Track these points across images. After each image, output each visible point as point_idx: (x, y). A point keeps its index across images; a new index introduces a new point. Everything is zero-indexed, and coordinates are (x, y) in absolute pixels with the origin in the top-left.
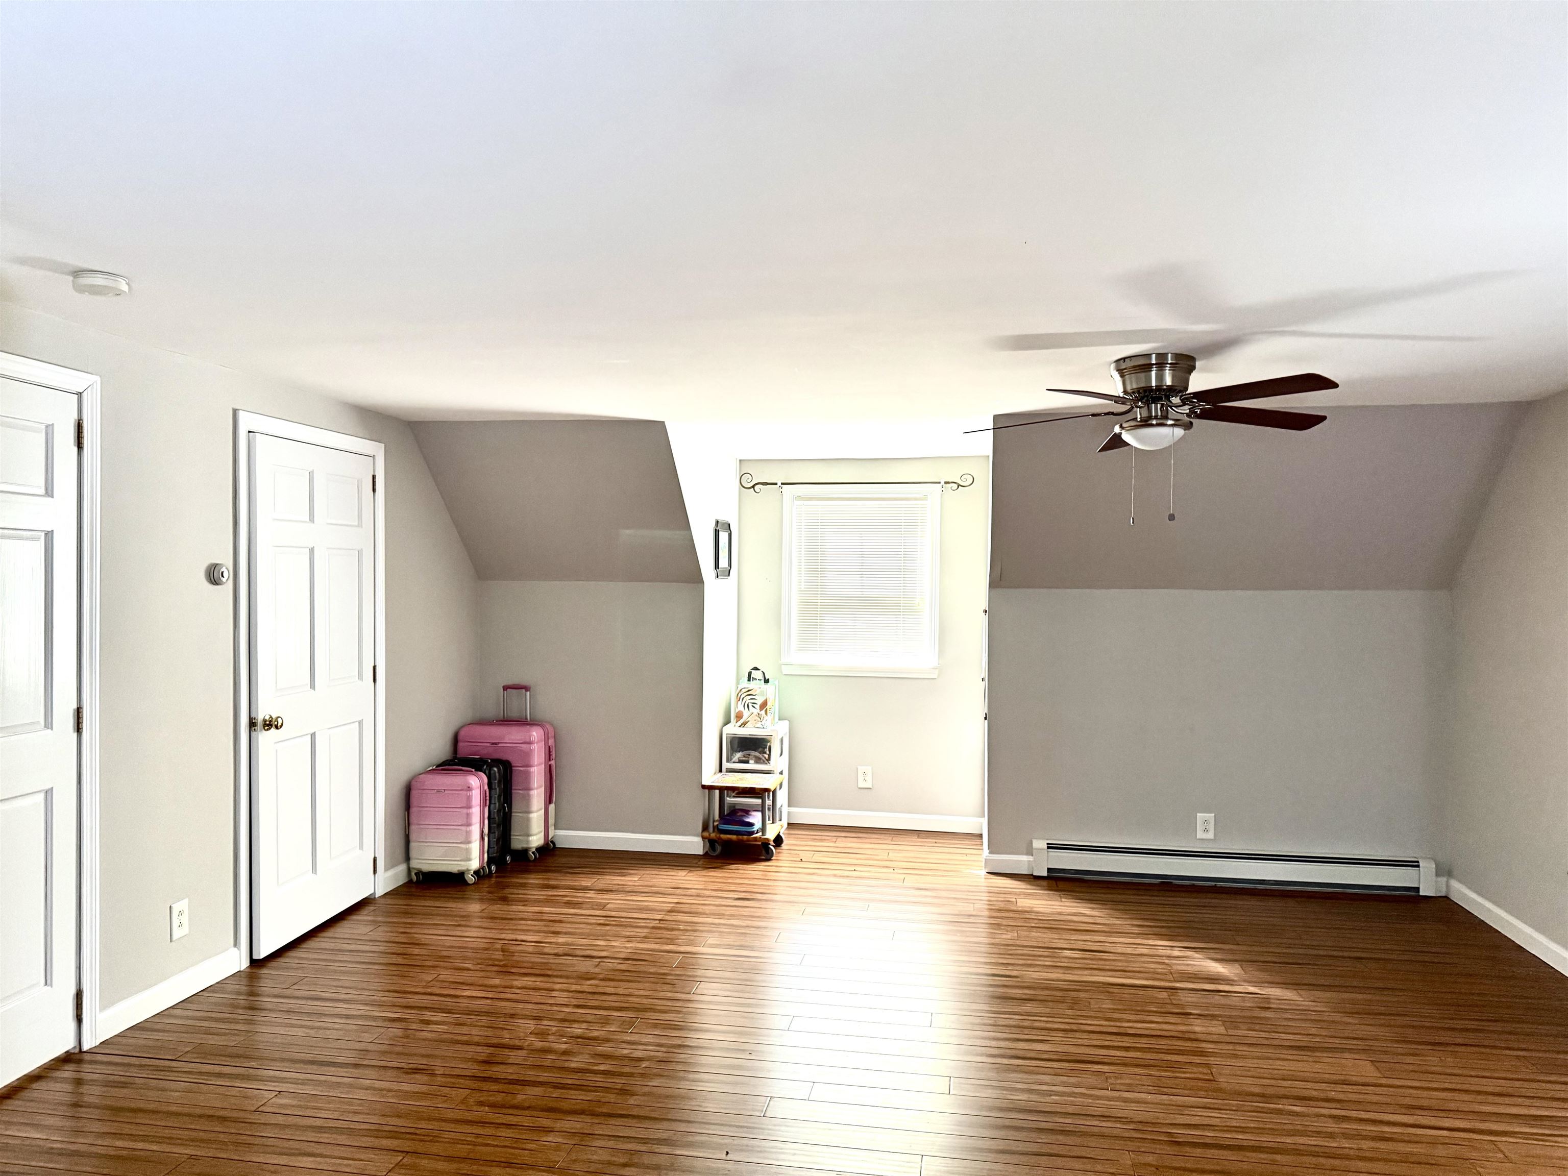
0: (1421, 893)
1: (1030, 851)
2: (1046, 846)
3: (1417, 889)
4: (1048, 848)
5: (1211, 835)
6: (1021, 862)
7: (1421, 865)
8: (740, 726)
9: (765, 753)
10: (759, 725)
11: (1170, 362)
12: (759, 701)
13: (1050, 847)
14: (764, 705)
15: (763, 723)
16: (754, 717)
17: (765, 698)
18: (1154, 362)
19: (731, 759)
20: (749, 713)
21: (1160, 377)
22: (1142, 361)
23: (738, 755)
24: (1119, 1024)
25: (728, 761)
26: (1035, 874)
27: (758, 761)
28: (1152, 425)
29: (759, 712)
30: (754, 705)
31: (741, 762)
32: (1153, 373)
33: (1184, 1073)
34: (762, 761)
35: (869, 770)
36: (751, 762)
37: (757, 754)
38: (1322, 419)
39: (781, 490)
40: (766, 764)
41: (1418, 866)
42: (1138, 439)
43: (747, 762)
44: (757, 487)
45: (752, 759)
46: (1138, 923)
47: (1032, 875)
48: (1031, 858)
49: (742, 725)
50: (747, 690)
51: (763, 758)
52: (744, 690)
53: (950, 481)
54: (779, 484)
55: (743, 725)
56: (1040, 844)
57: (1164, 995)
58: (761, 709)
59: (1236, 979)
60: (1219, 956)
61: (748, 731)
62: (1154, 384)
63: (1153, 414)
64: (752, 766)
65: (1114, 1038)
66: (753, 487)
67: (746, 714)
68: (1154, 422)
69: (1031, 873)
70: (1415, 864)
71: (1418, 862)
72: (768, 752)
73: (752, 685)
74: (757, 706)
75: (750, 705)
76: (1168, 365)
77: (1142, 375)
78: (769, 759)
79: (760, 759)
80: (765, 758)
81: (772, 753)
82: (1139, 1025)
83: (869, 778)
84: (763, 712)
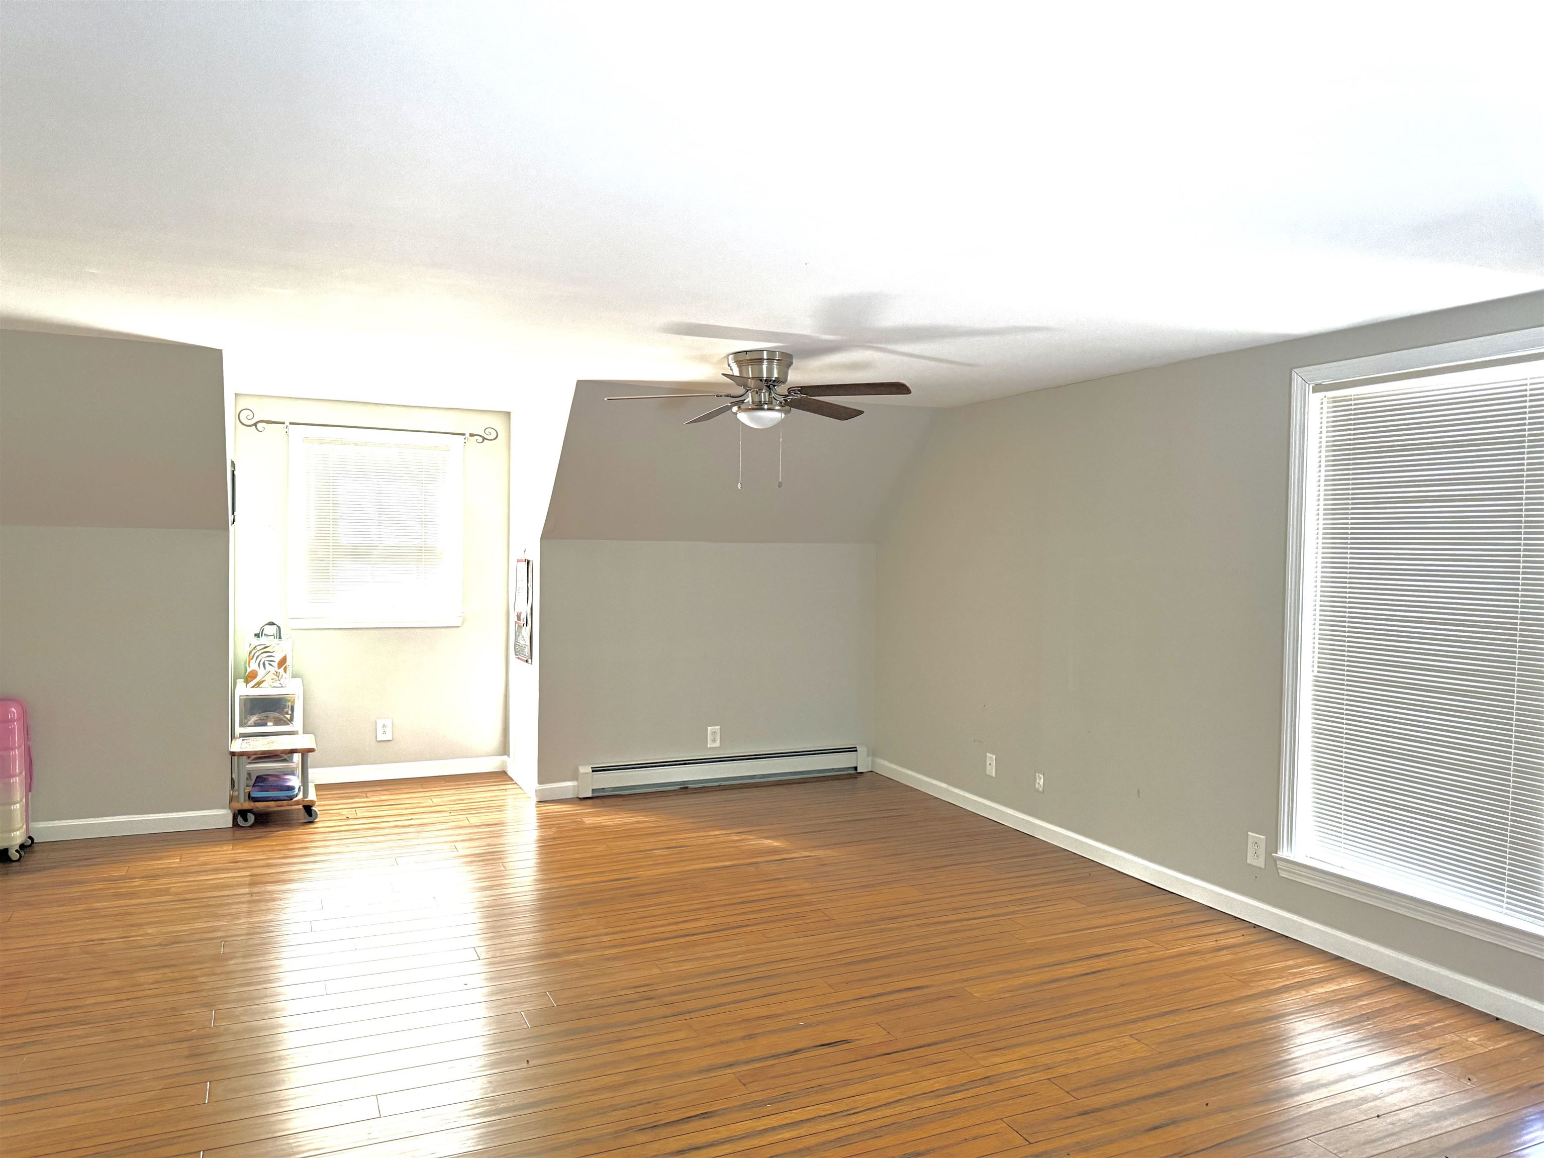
0: (859, 771)
1: (575, 776)
2: (591, 770)
3: (856, 768)
4: (593, 771)
5: (717, 744)
6: (567, 787)
7: (858, 749)
8: (253, 687)
9: (287, 713)
10: (277, 684)
11: (777, 358)
12: (278, 658)
13: (594, 770)
14: (283, 662)
15: (281, 682)
16: (271, 676)
17: (284, 655)
18: (765, 357)
19: (246, 724)
20: (265, 672)
21: (770, 370)
22: (755, 356)
23: (254, 718)
24: (739, 896)
25: (241, 725)
26: (580, 797)
27: (278, 722)
28: (763, 409)
29: (277, 670)
30: (271, 663)
31: (256, 724)
32: (765, 366)
33: (809, 919)
34: (282, 722)
35: (388, 723)
36: (269, 724)
37: (276, 715)
38: (861, 412)
39: (287, 430)
40: (288, 724)
41: (856, 751)
42: (753, 419)
43: (265, 725)
44: (260, 426)
45: (270, 721)
46: (691, 821)
47: (578, 798)
48: (575, 783)
49: (255, 685)
50: (263, 647)
51: (285, 719)
52: (259, 648)
53: (475, 433)
54: (287, 423)
55: (258, 685)
56: (586, 769)
57: (751, 869)
58: (279, 667)
59: (789, 848)
60: (765, 835)
61: (267, 690)
62: (765, 375)
63: (763, 400)
64: (270, 728)
65: (741, 906)
66: (255, 425)
67: (261, 672)
68: (766, 407)
69: (576, 796)
70: (854, 749)
71: (856, 748)
72: (290, 712)
73: (263, 640)
74: (275, 664)
75: (267, 663)
76: (775, 361)
77: (756, 367)
78: (291, 719)
79: (281, 720)
80: (287, 718)
81: (295, 713)
82: (753, 893)
83: (389, 730)
84: (281, 670)
